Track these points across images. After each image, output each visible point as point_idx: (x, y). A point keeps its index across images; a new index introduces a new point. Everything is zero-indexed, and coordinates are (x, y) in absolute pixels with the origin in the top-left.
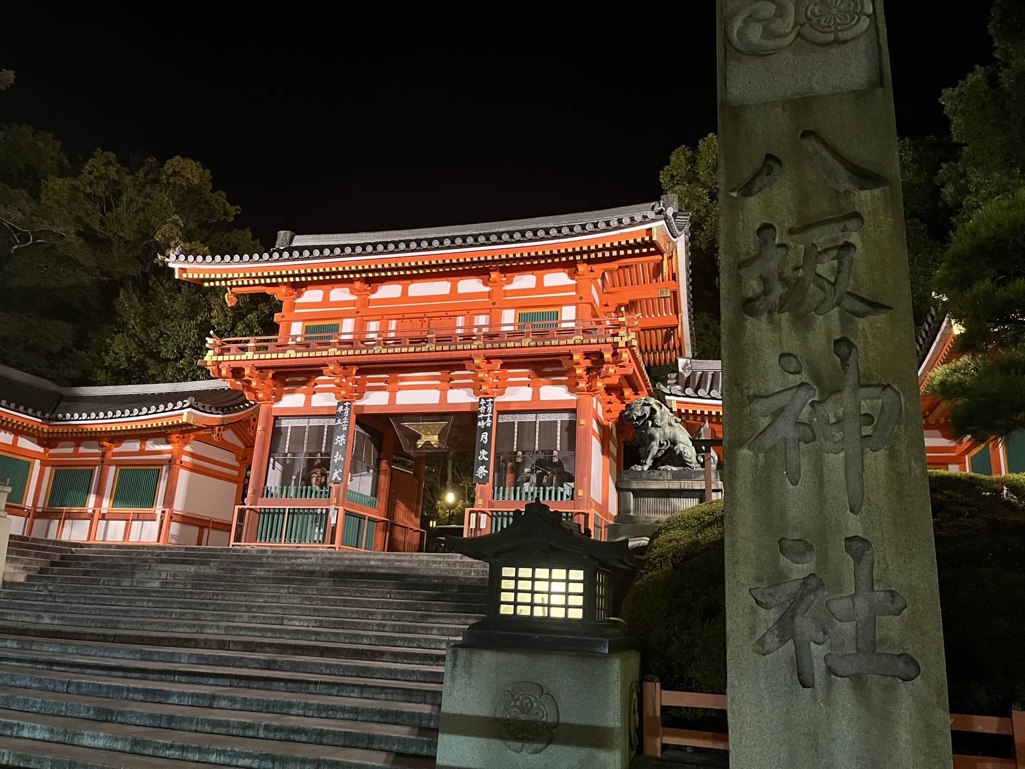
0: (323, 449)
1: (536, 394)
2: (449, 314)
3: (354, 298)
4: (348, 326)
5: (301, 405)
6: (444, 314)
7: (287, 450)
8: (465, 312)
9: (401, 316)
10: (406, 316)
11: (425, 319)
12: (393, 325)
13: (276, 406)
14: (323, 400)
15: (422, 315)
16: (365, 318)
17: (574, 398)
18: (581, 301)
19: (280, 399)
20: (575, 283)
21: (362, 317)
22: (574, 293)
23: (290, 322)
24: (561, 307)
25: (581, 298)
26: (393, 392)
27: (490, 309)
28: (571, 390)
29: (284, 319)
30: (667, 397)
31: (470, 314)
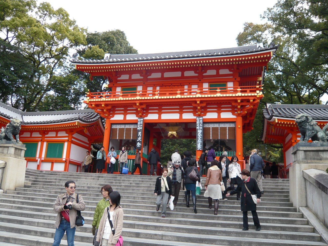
1: (219, 116)
2: (182, 84)
3: (142, 78)
4: (140, 88)
5: (122, 119)
6: (179, 84)
8: (188, 84)
9: (162, 85)
10: (164, 85)
11: (172, 86)
12: (158, 88)
13: (112, 119)
14: (131, 117)
15: (171, 85)
16: (147, 86)
17: (235, 117)
18: (235, 80)
19: (113, 117)
20: (232, 73)
21: (146, 85)
22: (232, 77)
23: (116, 87)
24: (227, 82)
25: (235, 79)
26: (160, 114)
27: (198, 83)
28: (233, 114)
29: (114, 86)
30: (274, 117)
31: (190, 84)
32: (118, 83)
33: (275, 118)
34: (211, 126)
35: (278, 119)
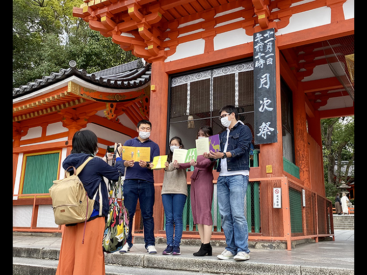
0: (237, 103)
5: (201, 51)
7: (188, 111)
13: (170, 59)
14: (229, 40)
19: (174, 51)
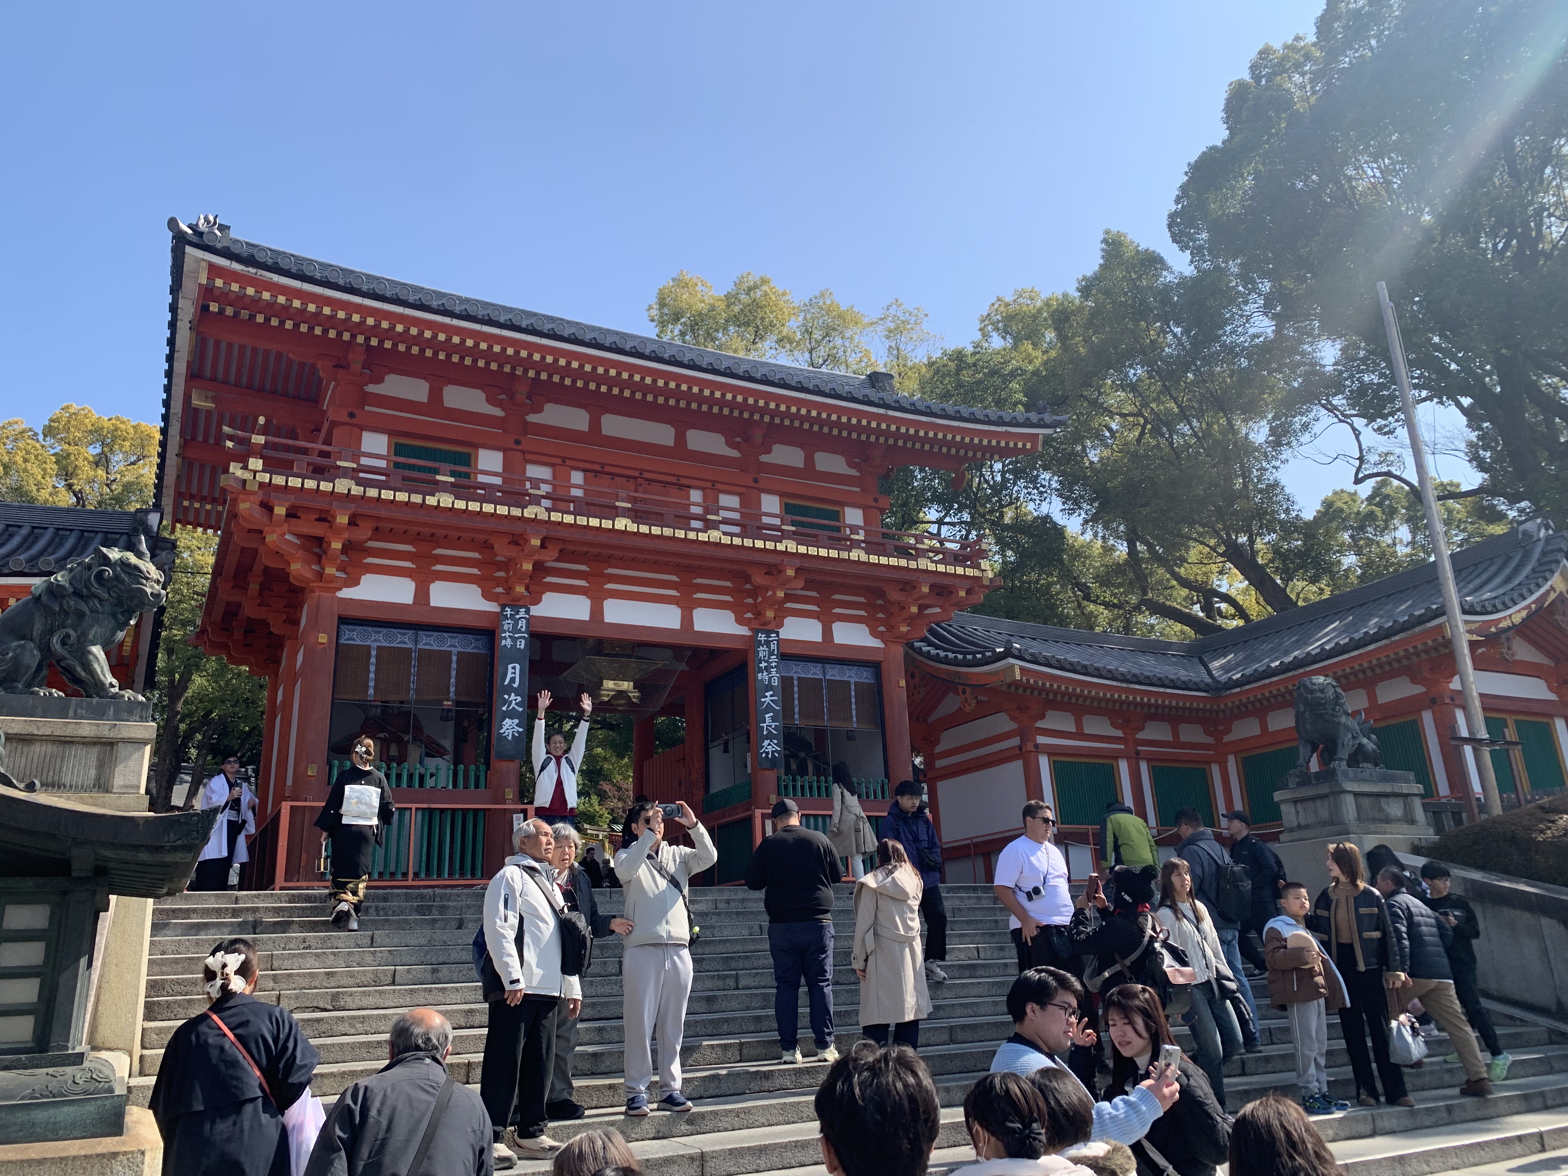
2: (682, 480)
3: (496, 411)
4: (490, 460)
5: (407, 598)
6: (673, 479)
8: (707, 484)
12: (577, 477)
13: (346, 593)
14: (456, 597)
15: (636, 474)
16: (525, 456)
18: (874, 504)
19: (356, 582)
20: (858, 474)
21: (523, 452)
22: (858, 489)
23: (362, 428)
24: (843, 504)
25: (876, 500)
26: (597, 600)
27: (747, 487)
28: (874, 633)
29: (353, 421)
30: (1011, 661)
31: (712, 489)
32: (367, 408)
33: (1013, 665)
34: (798, 671)
35: (1022, 669)
